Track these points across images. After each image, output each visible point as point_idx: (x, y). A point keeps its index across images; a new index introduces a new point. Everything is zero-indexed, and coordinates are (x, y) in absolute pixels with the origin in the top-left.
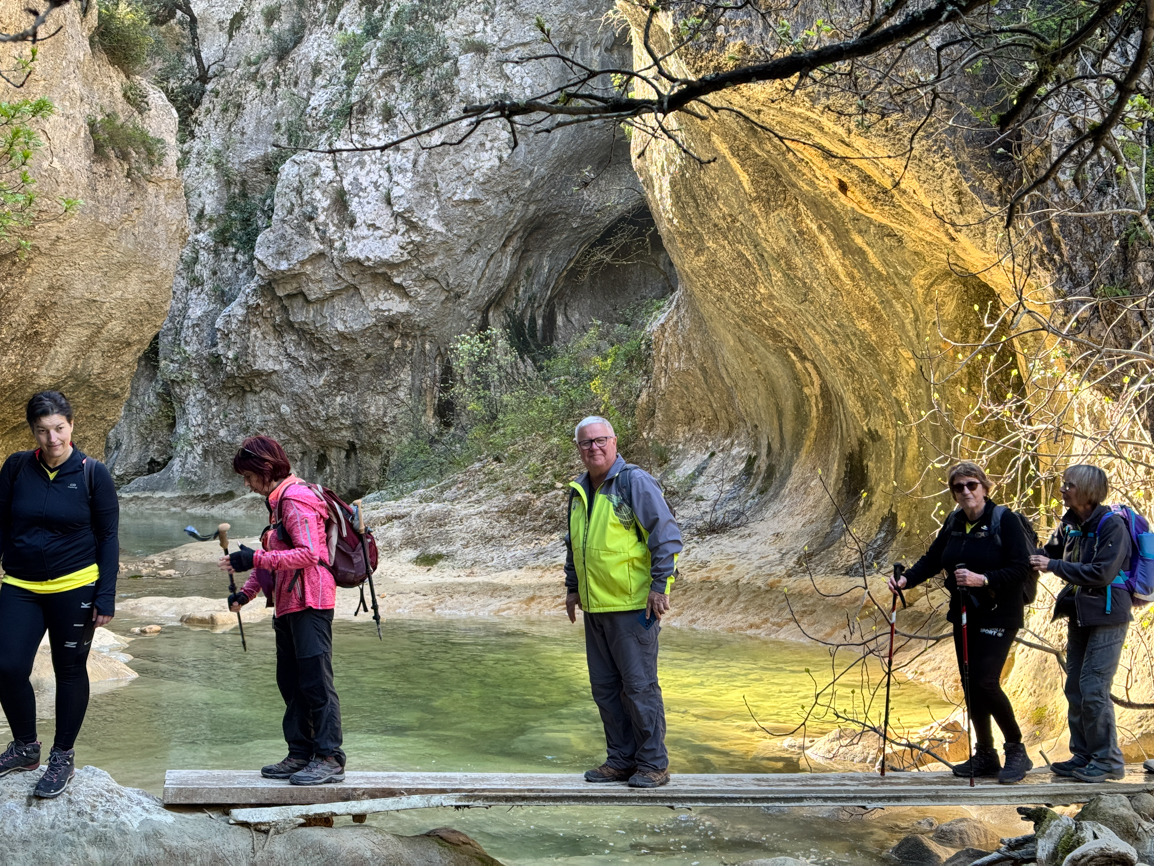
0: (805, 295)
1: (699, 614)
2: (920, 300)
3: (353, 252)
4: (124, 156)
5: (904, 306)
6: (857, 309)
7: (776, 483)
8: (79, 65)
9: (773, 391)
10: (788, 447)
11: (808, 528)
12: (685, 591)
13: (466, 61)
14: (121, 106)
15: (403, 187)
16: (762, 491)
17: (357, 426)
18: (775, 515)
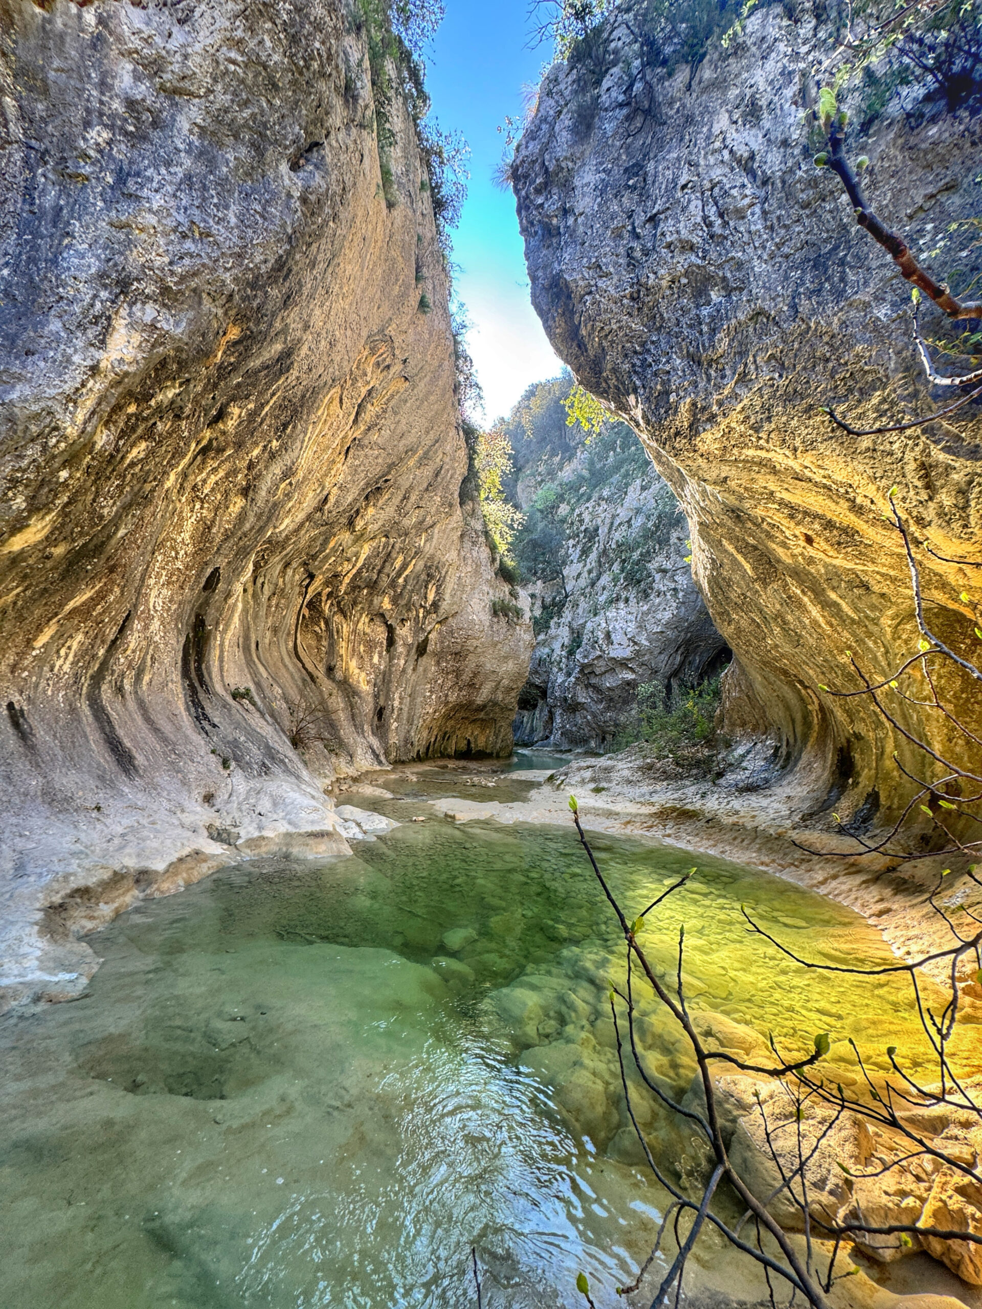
0: (797, 641)
1: (727, 848)
2: (889, 637)
3: (611, 655)
4: (506, 615)
5: (875, 643)
6: (837, 648)
7: (791, 763)
8: (487, 580)
9: (788, 708)
10: (799, 742)
11: (812, 795)
12: (720, 830)
13: (658, 576)
14: (508, 597)
15: (632, 628)
16: (783, 767)
17: (616, 725)
18: (789, 784)
